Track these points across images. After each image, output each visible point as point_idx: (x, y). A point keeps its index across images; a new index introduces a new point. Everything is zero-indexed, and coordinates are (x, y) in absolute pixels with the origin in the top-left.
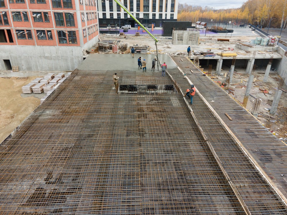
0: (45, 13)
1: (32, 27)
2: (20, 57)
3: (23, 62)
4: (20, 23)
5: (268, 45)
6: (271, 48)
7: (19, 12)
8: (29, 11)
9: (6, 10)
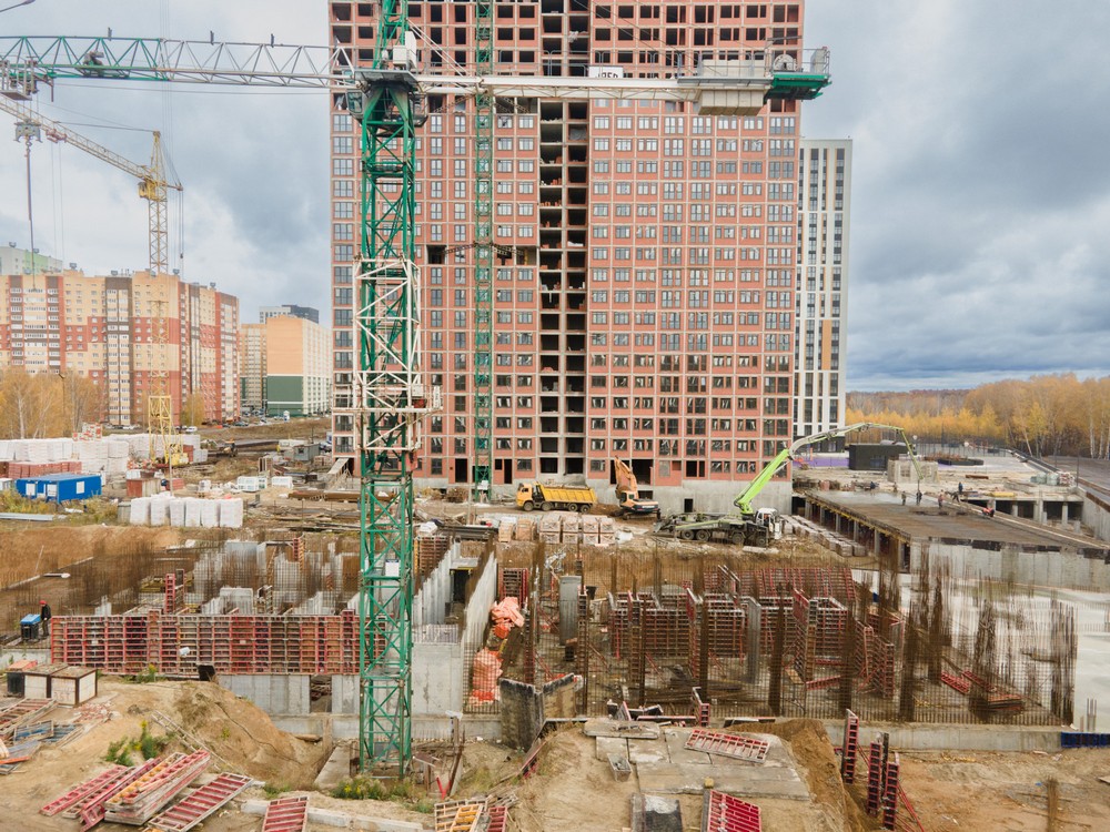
0: (753, 442)
1: (733, 458)
2: (708, 495)
3: (710, 503)
4: (719, 453)
5: (1058, 484)
6: (1065, 488)
7: (721, 441)
8: (733, 439)
9: (705, 438)
